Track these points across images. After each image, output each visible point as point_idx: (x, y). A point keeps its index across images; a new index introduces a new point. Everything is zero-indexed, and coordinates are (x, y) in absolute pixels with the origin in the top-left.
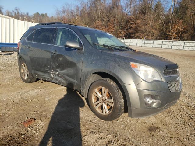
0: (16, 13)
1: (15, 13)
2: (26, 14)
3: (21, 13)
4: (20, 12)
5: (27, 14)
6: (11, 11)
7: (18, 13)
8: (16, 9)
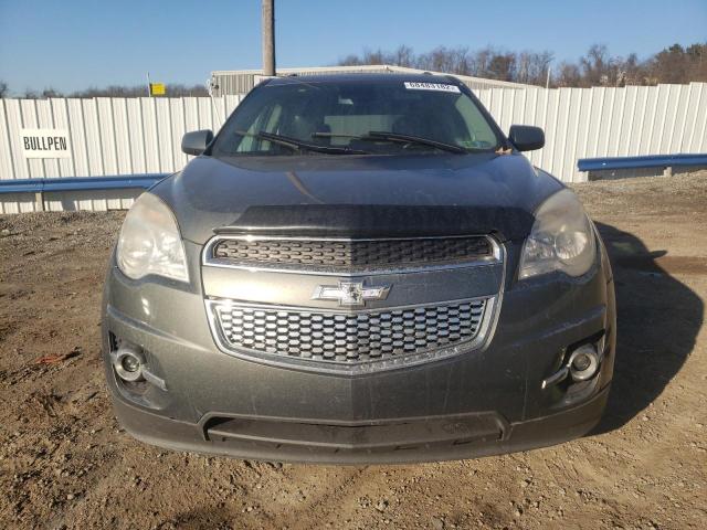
0: (593, 65)
1: (589, 65)
2: (625, 61)
3: (611, 61)
4: (605, 60)
5: (632, 59)
6: (576, 62)
7: (599, 63)
8: (594, 52)
